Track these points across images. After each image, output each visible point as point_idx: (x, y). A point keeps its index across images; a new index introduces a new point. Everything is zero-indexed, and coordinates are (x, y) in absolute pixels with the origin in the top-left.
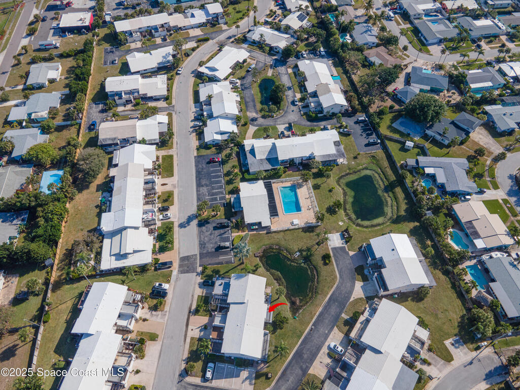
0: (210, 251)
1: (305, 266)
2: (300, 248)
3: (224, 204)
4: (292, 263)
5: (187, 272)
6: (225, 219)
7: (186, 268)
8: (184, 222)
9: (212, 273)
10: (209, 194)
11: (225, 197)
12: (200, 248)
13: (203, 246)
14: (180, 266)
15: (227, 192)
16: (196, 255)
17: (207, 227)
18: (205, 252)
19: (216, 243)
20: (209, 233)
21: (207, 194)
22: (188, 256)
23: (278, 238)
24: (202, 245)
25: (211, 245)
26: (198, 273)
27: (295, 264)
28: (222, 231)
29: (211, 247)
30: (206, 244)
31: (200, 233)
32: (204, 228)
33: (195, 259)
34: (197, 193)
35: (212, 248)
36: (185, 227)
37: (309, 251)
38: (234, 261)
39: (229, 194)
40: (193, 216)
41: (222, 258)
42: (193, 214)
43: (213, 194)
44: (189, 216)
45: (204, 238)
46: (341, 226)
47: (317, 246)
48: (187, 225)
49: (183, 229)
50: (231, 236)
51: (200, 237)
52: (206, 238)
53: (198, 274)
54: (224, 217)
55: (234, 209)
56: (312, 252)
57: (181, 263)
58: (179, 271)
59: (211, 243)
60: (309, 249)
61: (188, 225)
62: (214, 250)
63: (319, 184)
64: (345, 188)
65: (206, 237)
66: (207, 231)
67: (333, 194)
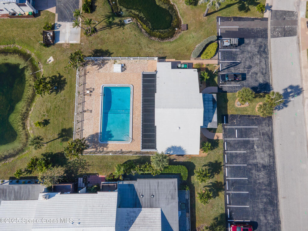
0: (252, 40)
1: (122, 7)
2: (122, 28)
3: (227, 122)
4: (137, 13)
5: (285, 13)
6: (226, 92)
7: (287, 18)
8: (293, 96)
9: (250, 7)
10: (253, 147)
11: (225, 136)
12: (266, 46)
13: (262, 49)
14: (295, 22)
15: (221, 146)
16: (273, 36)
17: (257, 81)
18: (259, 40)
19: (243, 52)
20: (253, 70)
21: (255, 147)
22: (284, 36)
23: (150, 48)
24: (263, 51)
25: (249, 49)
26: (270, 10)
27: (133, 11)
28: (233, 70)
29: (251, 46)
30: (258, 52)
31: (266, 72)
32: (261, 80)
33: (274, 30)
34: (274, 152)
35: (248, 44)
36: (291, 87)
37: (110, 22)
38: (218, 21)
39: (218, 140)
40: (278, 105)
41: (235, 27)
42: (279, 109)
43: (245, 144)
44: (286, 106)
45: (260, 62)
46: (53, 54)
47: (98, 27)
48: (289, 90)
49: (295, 84)
50: (219, 59)
51: (266, 64)
52: (258, 61)
53: (269, 8)
54: (229, 95)
56: (106, 20)
57: (294, 26)
58: (297, 17)
59: (249, 52)
60: (110, 25)
61: (286, 89)
62: (246, 41)
63: (60, 140)
64: (21, 128)
65: (257, 64)
66: (257, 74)
67: (44, 116)
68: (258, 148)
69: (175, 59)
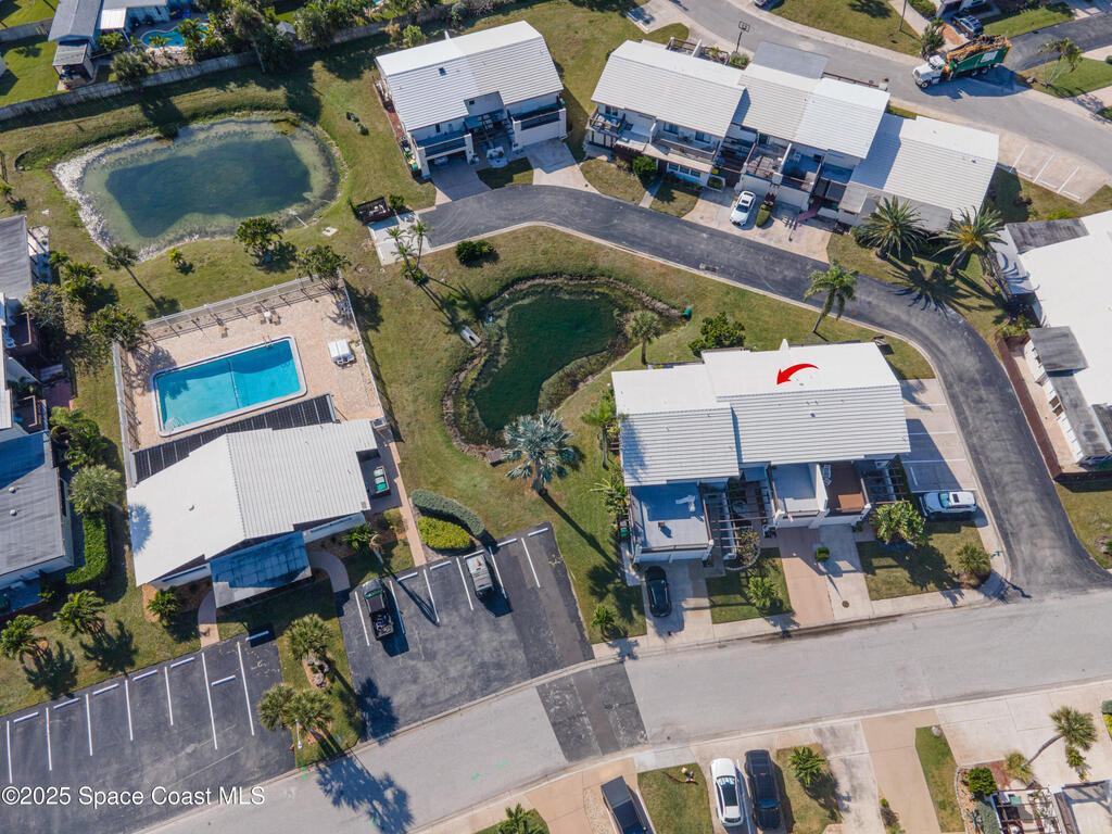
0: (512, 637)
1: (506, 316)
2: (447, 329)
3: (254, 643)
4: (503, 350)
5: (629, 703)
6: (340, 614)
7: (613, 716)
8: (373, 814)
9: (610, 597)
11: (212, 651)
12: (506, 681)
13: (493, 672)
14: (609, 745)
15: (181, 648)
16: (543, 692)
17: (394, 687)
18: (520, 656)
19: (470, 621)
20: (424, 668)
22: (554, 725)
23: (415, 400)
24: (489, 679)
25: (485, 636)
26: (621, 655)
27: (505, 341)
28: (407, 611)
29: (496, 636)
30: (483, 665)
31: (431, 707)
32: (398, 700)
33: (563, 687)
35: (497, 629)
36: (401, 797)
37: (454, 303)
38: (539, 527)
39: (198, 636)
40: (337, 776)
41: (536, 574)
42: (323, 783)
44: (336, 802)
45: (454, 680)
46: (343, 230)
47: (431, 284)
48: (389, 794)
49: (414, 806)
50: (429, 565)
51: (453, 701)
52: (453, 672)
53: (628, 653)
55: (296, 573)
56: (456, 294)
57: (596, 745)
58: (631, 745)
59: (474, 639)
60: (447, 304)
61: (390, 784)
62: (505, 621)
63: (149, 303)
65: (446, 671)
66: (415, 681)
67: (202, 261)
68: (189, 755)
69: (399, 461)
